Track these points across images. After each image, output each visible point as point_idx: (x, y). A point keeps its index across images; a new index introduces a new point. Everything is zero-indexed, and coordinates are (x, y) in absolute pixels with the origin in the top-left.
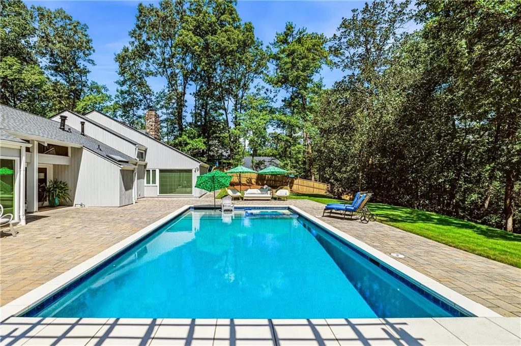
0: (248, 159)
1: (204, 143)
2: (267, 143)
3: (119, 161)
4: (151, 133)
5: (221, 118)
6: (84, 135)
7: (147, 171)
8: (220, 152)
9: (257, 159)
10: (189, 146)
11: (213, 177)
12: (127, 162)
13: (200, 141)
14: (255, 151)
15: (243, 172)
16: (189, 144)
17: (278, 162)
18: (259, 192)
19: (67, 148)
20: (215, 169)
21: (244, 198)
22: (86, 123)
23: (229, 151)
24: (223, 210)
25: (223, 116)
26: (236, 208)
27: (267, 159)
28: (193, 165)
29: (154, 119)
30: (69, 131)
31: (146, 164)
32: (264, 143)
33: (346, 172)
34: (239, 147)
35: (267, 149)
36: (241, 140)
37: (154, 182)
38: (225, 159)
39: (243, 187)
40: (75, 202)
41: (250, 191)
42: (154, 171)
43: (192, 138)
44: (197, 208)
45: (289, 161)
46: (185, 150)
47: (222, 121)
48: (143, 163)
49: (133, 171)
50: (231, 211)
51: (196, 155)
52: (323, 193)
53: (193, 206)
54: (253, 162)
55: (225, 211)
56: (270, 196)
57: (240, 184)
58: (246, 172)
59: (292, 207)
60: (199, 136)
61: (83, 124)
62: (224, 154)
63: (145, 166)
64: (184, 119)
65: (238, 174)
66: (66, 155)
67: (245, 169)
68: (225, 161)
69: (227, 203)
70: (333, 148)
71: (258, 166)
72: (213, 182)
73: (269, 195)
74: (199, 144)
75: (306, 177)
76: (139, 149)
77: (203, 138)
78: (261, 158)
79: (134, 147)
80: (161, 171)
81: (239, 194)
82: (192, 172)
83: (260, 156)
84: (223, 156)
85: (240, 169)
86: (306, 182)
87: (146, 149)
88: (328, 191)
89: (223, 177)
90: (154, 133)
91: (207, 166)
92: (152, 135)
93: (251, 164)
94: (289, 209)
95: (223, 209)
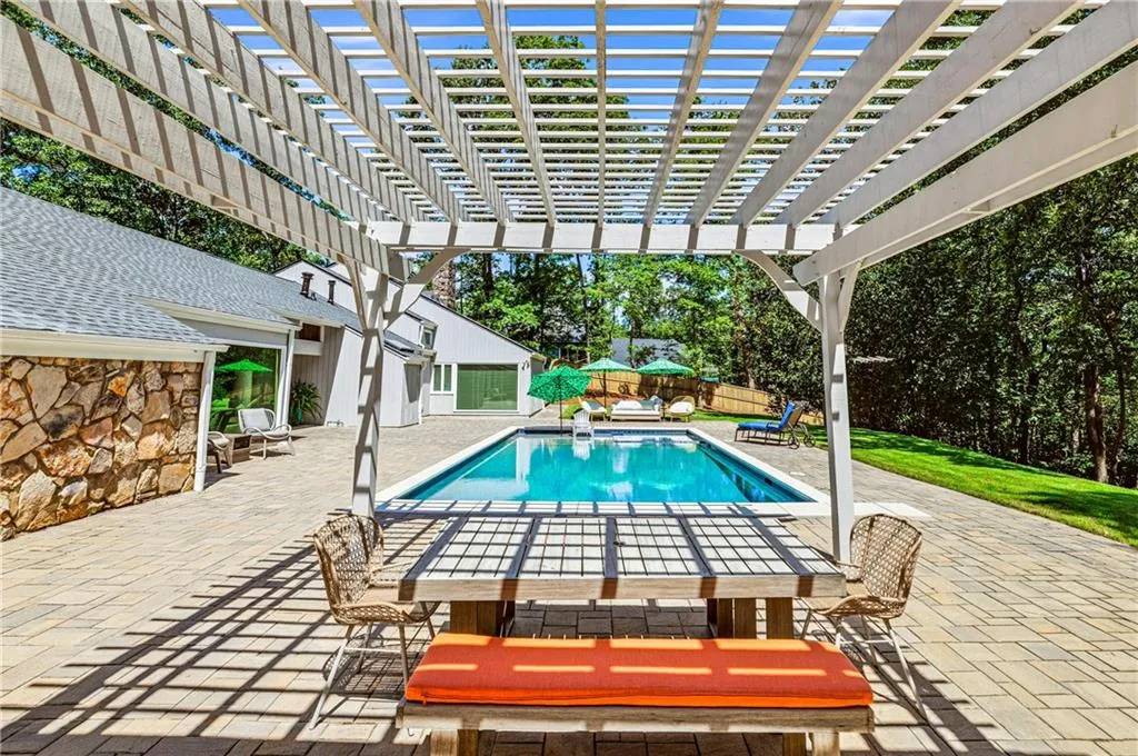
0: (620, 343)
1: (535, 313)
2: (662, 309)
3: (403, 350)
4: (442, 297)
5: (567, 263)
6: (332, 303)
7: (436, 366)
8: (565, 329)
9: (639, 344)
10: (506, 320)
11: (558, 377)
12: (412, 352)
13: (528, 310)
14: (638, 325)
15: (610, 371)
16: (506, 314)
17: (681, 349)
18: (639, 406)
19: (318, 328)
20: (555, 364)
21: (613, 417)
22: (338, 282)
23: (583, 329)
24: (574, 435)
25: (572, 259)
26: (596, 431)
27: (660, 344)
28: (518, 355)
29: (447, 272)
30: (314, 297)
31: (435, 354)
32: (657, 310)
33: (796, 369)
34: (602, 321)
35: (663, 323)
36: (608, 306)
37: (448, 387)
38: (576, 344)
39: (610, 399)
40: (327, 420)
41: (623, 404)
42: (448, 367)
43: (512, 305)
44: (529, 432)
45: (700, 350)
46: (497, 327)
47: (570, 269)
48: (430, 352)
49: (420, 367)
50: (589, 435)
51: (520, 336)
52: (759, 410)
53: (523, 427)
54: (630, 350)
55: (579, 435)
56: (658, 413)
57: (604, 393)
58: (615, 370)
59: (694, 430)
60: (525, 299)
61: (332, 284)
62: (574, 333)
63: (433, 358)
64: (495, 266)
65: (601, 373)
66: (317, 338)
67: (613, 365)
68: (574, 348)
69: (582, 422)
70: (771, 327)
71: (642, 357)
72: (559, 386)
73: (656, 412)
74: (526, 316)
75: (740, 382)
76: (425, 328)
77: (533, 305)
78: (649, 343)
79: (417, 324)
80: (461, 367)
81: (602, 410)
82: (516, 370)
83: (648, 336)
84: (572, 338)
85: (604, 363)
86: (737, 391)
87: (436, 328)
88: (772, 407)
89: (575, 377)
90: (446, 298)
91: (542, 357)
92: (442, 301)
93: (628, 355)
94: (688, 433)
95: (576, 431)
